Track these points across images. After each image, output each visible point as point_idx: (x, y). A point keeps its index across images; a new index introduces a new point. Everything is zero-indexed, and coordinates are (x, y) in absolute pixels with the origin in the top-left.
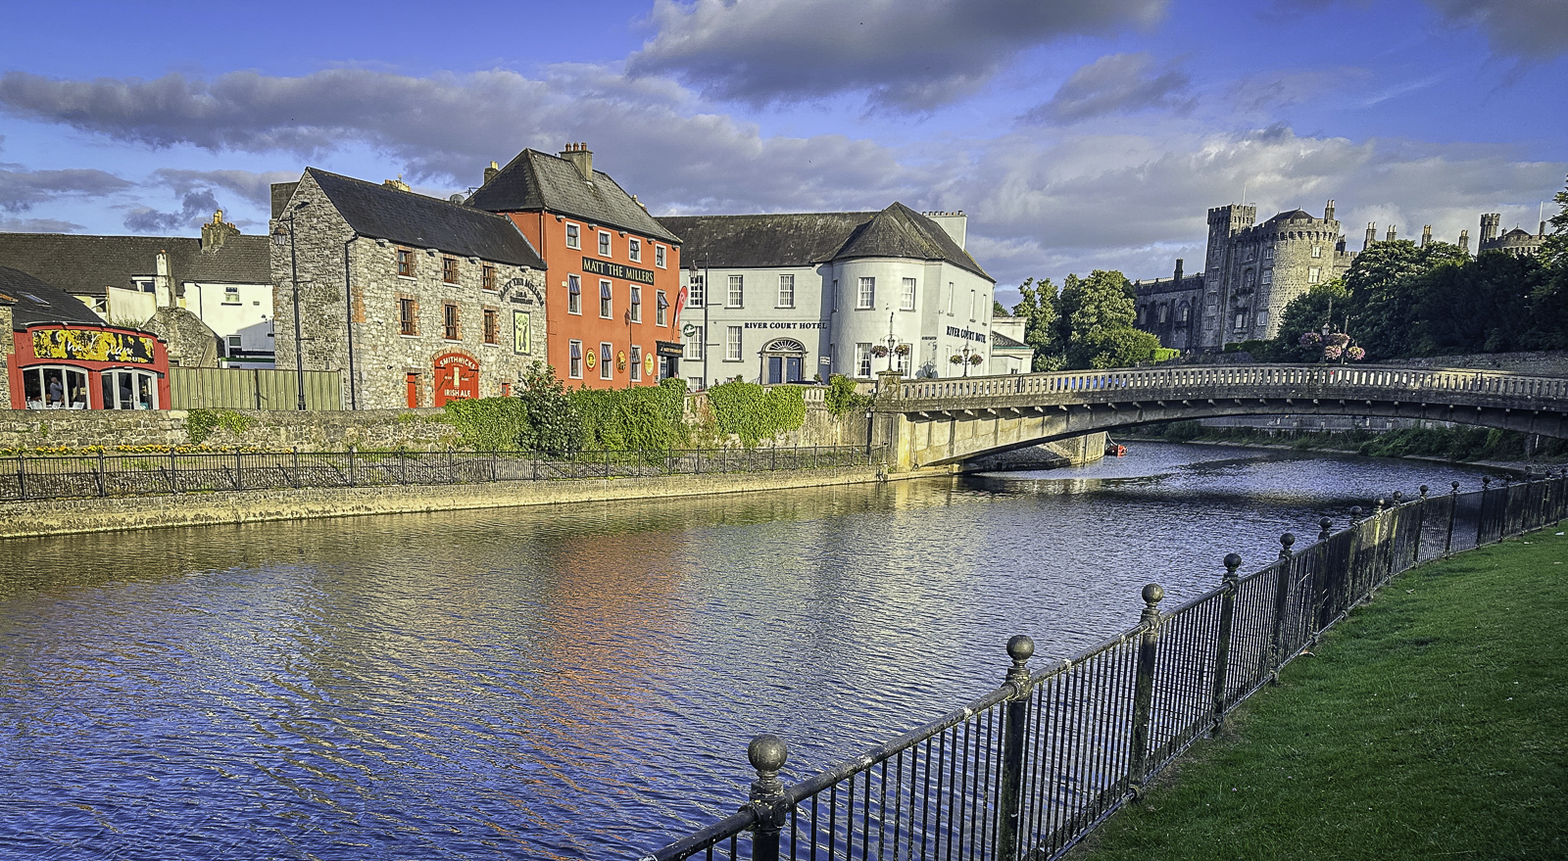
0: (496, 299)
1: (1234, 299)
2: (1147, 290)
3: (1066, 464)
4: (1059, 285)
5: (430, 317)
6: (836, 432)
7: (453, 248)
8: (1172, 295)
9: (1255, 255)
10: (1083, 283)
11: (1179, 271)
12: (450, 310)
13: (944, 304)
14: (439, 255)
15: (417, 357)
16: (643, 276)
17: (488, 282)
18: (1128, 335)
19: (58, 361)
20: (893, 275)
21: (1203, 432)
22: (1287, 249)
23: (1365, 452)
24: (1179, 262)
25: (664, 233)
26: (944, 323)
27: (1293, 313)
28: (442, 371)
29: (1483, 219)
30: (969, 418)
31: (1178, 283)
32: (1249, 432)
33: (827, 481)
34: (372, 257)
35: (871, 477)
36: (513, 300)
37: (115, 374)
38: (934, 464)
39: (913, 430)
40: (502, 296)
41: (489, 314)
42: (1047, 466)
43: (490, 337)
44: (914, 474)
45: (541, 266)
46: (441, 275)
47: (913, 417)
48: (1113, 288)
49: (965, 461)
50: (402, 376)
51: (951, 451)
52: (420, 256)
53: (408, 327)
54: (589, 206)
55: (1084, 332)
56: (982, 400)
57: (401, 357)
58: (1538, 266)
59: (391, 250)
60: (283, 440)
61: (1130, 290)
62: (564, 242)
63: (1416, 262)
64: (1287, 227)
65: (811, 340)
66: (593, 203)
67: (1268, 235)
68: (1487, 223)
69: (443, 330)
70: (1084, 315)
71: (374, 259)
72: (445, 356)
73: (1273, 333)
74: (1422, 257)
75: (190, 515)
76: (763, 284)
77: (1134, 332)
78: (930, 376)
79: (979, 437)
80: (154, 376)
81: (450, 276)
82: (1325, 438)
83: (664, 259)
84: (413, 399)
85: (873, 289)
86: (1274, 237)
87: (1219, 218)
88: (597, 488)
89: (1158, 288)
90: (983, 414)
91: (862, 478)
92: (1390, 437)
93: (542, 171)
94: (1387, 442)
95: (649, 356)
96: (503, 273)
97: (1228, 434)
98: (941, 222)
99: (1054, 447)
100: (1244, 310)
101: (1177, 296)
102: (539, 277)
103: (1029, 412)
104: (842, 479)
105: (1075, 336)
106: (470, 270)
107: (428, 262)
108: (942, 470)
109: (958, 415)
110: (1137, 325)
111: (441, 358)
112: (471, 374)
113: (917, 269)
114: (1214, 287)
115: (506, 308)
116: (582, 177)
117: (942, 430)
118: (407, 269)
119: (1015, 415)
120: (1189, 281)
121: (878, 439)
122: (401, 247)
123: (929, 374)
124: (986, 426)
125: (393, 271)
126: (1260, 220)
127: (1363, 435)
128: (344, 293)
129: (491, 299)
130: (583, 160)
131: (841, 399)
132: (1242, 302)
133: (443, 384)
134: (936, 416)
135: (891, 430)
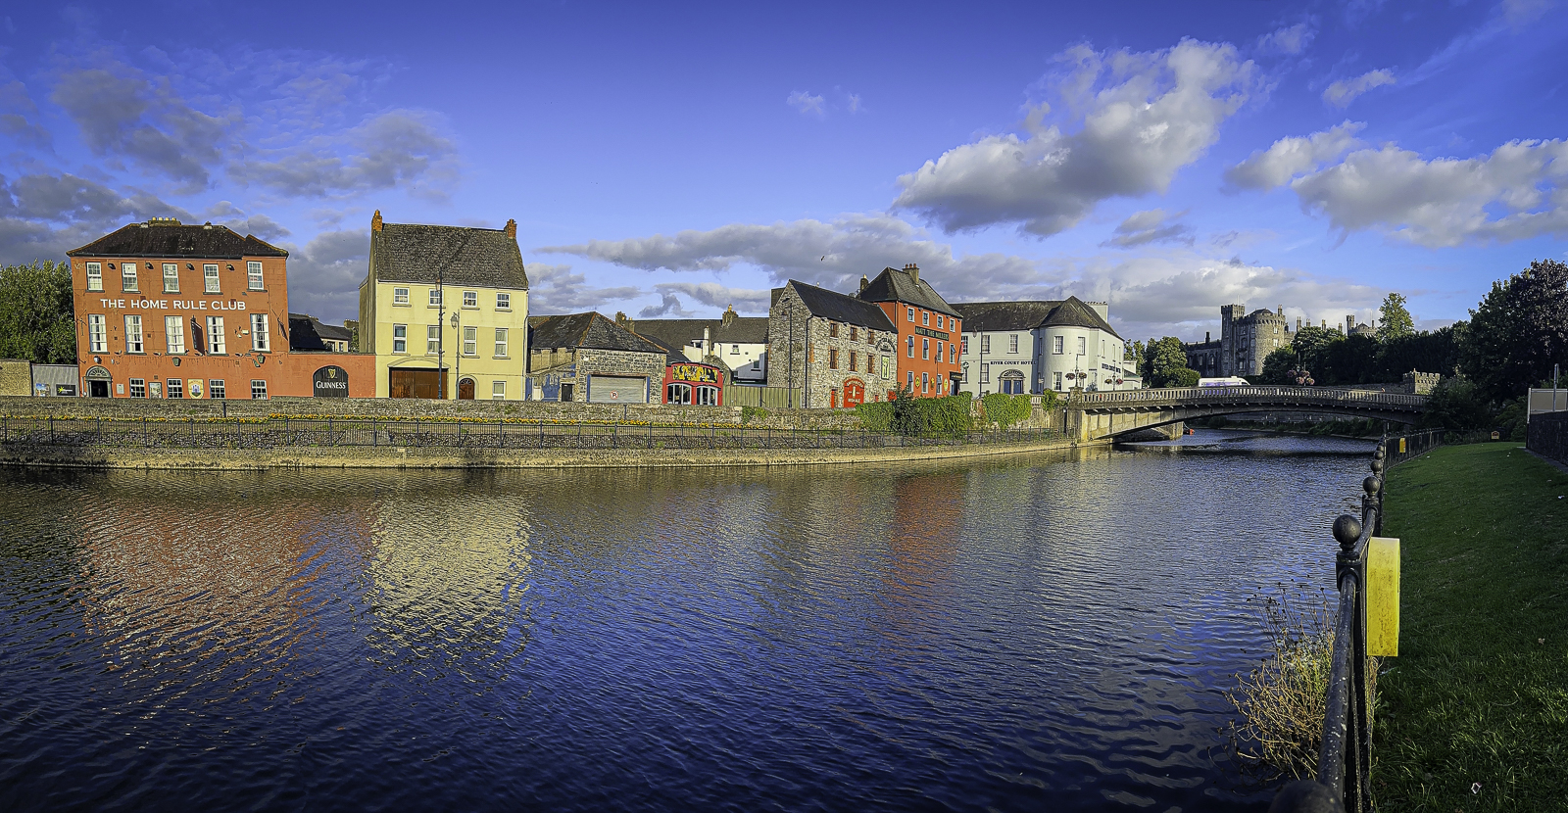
0: (874, 349)
1: (1237, 353)
2: (1192, 348)
3: (1167, 438)
4: (1145, 344)
5: (843, 359)
6: (1047, 421)
7: (856, 323)
8: (1206, 351)
9: (1246, 331)
10: (1158, 343)
11: (1208, 338)
12: (853, 355)
13: (1100, 352)
14: (849, 325)
15: (837, 381)
16: (944, 336)
17: (871, 340)
18: (1183, 372)
19: (681, 382)
20: (1072, 334)
21: (1229, 423)
22: (1262, 328)
23: (1311, 432)
24: (1208, 333)
25: (954, 312)
26: (1101, 361)
27: (1269, 361)
28: (848, 388)
29: (1348, 317)
30: (1120, 412)
31: (1208, 345)
32: (1252, 423)
33: (1046, 447)
34: (819, 326)
35: (1068, 445)
36: (882, 350)
37: (702, 388)
38: (1100, 438)
39: (1089, 420)
40: (877, 348)
41: (871, 357)
42: (1160, 439)
43: (870, 370)
44: (1090, 443)
45: (895, 331)
46: (849, 337)
47: (1089, 412)
48: (1174, 346)
49: (1116, 437)
50: (828, 391)
51: (1111, 431)
52: (841, 326)
53: (833, 365)
54: (918, 298)
55: (1160, 369)
56: (1127, 403)
57: (829, 381)
58: (1377, 342)
59: (827, 323)
60: (782, 424)
61: (1184, 348)
62: (907, 318)
63: (1324, 338)
64: (1260, 317)
65: (1027, 371)
66: (920, 297)
67: (1252, 320)
68: (1349, 319)
69: (849, 366)
70: (1159, 360)
71: (820, 328)
72: (850, 380)
73: (1260, 372)
74: (1325, 336)
75: (748, 460)
76: (1000, 340)
77: (1187, 370)
78: (1093, 390)
79: (1125, 423)
80: (717, 390)
81: (854, 337)
82: (1291, 426)
83: (954, 326)
84: (834, 403)
85: (1062, 343)
86: (1255, 322)
87: (1227, 311)
88: (933, 451)
89: (1197, 347)
90: (1128, 411)
91: (1064, 445)
92: (1322, 425)
93: (896, 280)
94: (1321, 428)
95: (946, 380)
96: (878, 335)
97: (1241, 424)
98: (1094, 307)
99: (1159, 430)
100: (1243, 360)
101: (1207, 351)
102: (894, 337)
103: (1153, 409)
104: (1054, 446)
105: (1156, 372)
106: (863, 333)
107: (844, 329)
108: (1104, 441)
109: (1115, 411)
110: (1187, 366)
111: (848, 381)
112: (861, 390)
113: (1085, 332)
114: (1226, 347)
115: (878, 353)
116: (913, 282)
117: (1105, 419)
118: (834, 333)
119: (1146, 411)
120: (1213, 343)
121: (1070, 424)
122: (832, 322)
123: (1093, 388)
124: (1129, 417)
125: (828, 334)
126: (1247, 313)
127: (1309, 424)
128: (804, 347)
129: (872, 349)
130: (915, 273)
131: (1050, 401)
132: (1241, 355)
133: (847, 395)
134: (1103, 411)
135: (1078, 420)
